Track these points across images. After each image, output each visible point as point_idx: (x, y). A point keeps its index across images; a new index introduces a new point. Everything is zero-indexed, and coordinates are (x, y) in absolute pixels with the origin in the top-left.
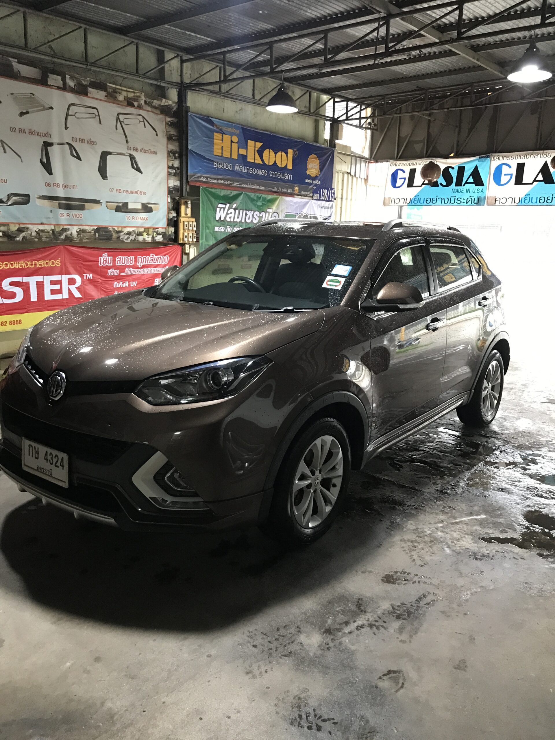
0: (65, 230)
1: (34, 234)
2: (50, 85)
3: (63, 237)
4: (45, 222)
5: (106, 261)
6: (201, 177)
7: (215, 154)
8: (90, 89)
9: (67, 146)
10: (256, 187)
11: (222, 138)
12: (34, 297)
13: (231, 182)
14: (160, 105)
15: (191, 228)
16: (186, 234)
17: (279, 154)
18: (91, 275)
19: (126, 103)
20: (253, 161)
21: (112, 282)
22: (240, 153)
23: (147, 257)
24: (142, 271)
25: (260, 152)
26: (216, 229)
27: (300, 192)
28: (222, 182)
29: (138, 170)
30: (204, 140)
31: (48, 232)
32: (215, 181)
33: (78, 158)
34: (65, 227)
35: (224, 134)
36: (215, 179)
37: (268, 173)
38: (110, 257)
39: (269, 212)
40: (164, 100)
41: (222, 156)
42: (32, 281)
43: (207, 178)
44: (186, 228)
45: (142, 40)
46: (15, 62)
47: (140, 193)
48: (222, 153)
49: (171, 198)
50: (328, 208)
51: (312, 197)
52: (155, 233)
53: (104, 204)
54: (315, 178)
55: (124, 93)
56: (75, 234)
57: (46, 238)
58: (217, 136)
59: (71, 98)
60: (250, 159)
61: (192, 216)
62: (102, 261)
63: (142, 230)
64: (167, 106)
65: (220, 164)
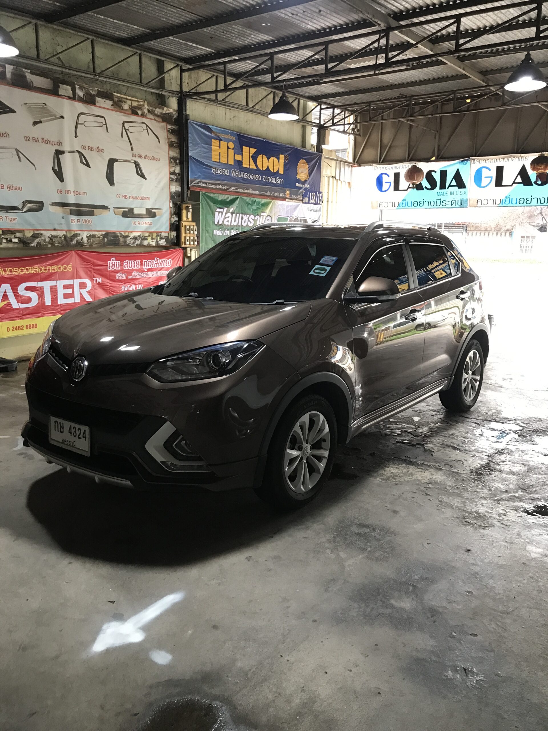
0: (76, 235)
1: (47, 240)
2: (61, 95)
3: (74, 242)
4: (57, 228)
5: (114, 265)
6: (200, 182)
7: (213, 160)
8: (98, 99)
9: (77, 153)
10: (251, 191)
11: (220, 145)
12: (48, 302)
13: (228, 187)
14: (161, 113)
15: (192, 232)
16: (188, 238)
17: (272, 159)
18: (101, 279)
19: (130, 112)
20: (248, 167)
21: (121, 286)
22: (236, 159)
23: (152, 261)
24: (147, 274)
25: (254, 158)
26: (215, 233)
27: (291, 195)
28: (220, 187)
29: (143, 176)
30: (203, 147)
31: (60, 238)
32: (214, 186)
33: (88, 165)
34: (76, 232)
35: (221, 140)
36: (213, 184)
37: (262, 178)
38: (118, 262)
39: (263, 216)
40: (165, 108)
41: (219, 162)
42: (46, 285)
43: (206, 183)
44: (188, 232)
45: (144, 51)
46: (29, 73)
47: (145, 199)
48: (220, 159)
49: (173, 203)
50: (316, 211)
51: (302, 200)
52: (158, 238)
53: (112, 210)
54: (305, 182)
55: (129, 102)
56: (85, 239)
57: (59, 243)
58: (215, 143)
59: (80, 107)
60: (245, 164)
61: (193, 220)
62: (111, 265)
63: (147, 234)
64: (168, 114)
65: (217, 170)
